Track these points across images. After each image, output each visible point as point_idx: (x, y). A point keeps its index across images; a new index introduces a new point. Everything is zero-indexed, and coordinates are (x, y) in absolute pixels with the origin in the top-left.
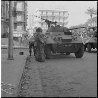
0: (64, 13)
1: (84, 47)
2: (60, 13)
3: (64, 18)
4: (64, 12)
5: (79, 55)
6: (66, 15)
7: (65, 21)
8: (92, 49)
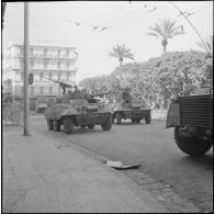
0: (68, 52)
1: (111, 118)
2: (59, 51)
3: (69, 62)
4: (68, 50)
5: (106, 127)
6: (72, 55)
7: (71, 68)
8: (123, 120)
